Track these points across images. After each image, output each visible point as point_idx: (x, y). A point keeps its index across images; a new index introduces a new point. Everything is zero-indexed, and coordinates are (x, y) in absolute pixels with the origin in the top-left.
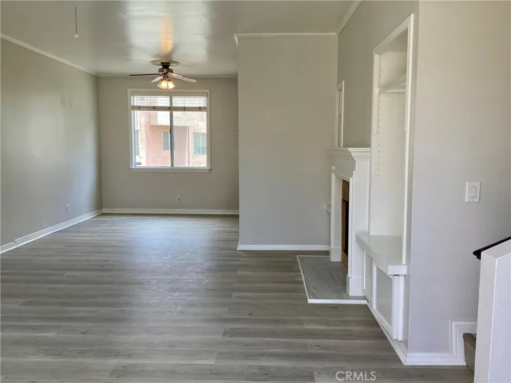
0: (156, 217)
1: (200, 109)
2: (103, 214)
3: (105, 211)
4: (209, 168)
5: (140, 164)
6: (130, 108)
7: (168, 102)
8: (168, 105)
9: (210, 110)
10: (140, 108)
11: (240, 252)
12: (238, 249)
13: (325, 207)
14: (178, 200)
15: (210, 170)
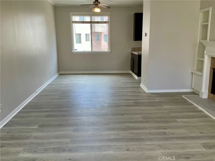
0: (87, 75)
1: (105, 22)
2: (60, 74)
3: (61, 73)
4: (110, 51)
5: (76, 50)
6: (71, 22)
7: (90, 19)
8: (90, 21)
9: (110, 23)
10: (76, 22)
11: (150, 94)
12: (147, 92)
13: (190, 71)
14: (96, 67)
15: (110, 52)
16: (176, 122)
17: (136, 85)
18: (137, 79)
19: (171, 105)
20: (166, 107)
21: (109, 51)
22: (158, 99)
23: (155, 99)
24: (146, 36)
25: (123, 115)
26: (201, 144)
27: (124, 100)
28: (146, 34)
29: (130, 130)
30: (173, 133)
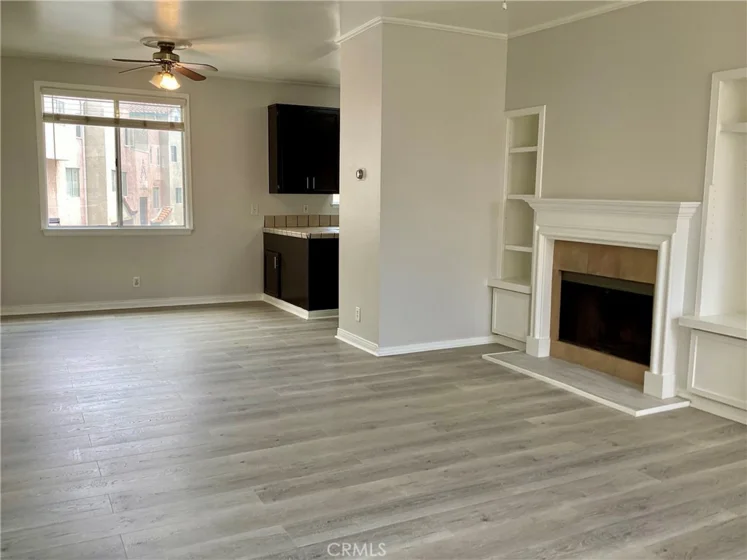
1: (172, 126)
4: (192, 228)
5: (57, 221)
6: (38, 116)
7: (112, 110)
8: (112, 116)
9: (190, 128)
10: (57, 118)
11: (391, 359)
12: (377, 355)
13: (486, 283)
14: (136, 284)
15: (193, 231)
16: (529, 425)
17: (324, 337)
18: (307, 318)
19: (477, 384)
20: (468, 389)
21: (187, 227)
22: (427, 372)
23: (420, 372)
24: (360, 177)
25: (373, 428)
26: (639, 470)
27: (332, 383)
28: (361, 171)
29: (436, 467)
30: (551, 457)
